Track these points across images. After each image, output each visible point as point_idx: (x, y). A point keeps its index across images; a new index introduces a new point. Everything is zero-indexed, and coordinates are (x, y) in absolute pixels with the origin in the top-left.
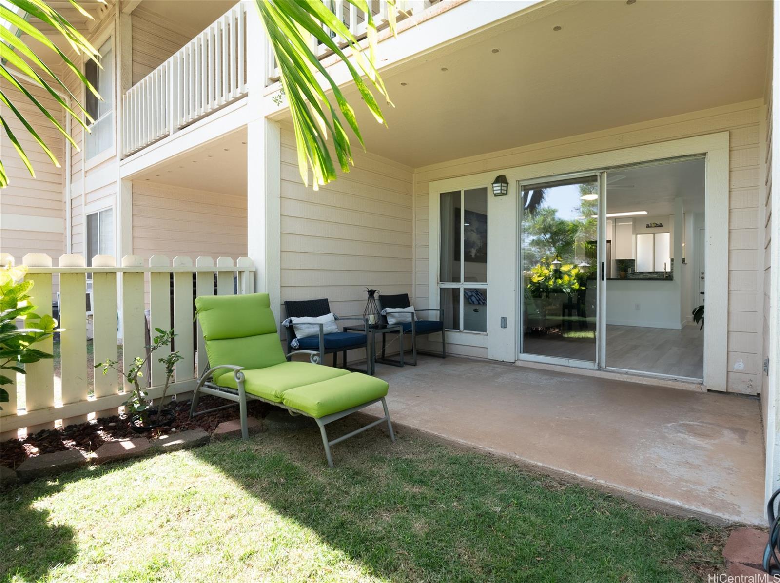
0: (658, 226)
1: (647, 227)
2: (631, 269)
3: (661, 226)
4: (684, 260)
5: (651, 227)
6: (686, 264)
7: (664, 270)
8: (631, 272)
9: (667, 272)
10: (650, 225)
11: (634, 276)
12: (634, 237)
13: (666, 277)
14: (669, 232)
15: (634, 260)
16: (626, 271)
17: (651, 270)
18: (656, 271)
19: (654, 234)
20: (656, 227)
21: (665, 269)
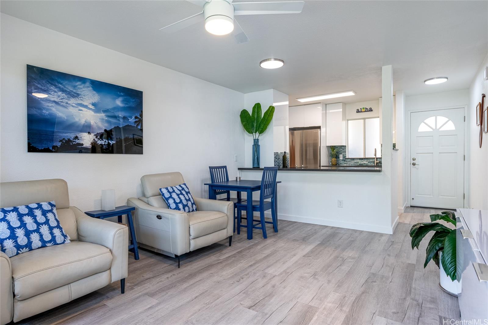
0: (368, 111)
1: (357, 112)
2: (342, 155)
3: (371, 110)
4: (394, 146)
5: (361, 112)
6: (397, 150)
7: (374, 157)
8: (342, 159)
9: (377, 158)
10: (360, 110)
11: (346, 162)
12: (344, 122)
13: (377, 163)
14: (379, 117)
15: (345, 146)
16: (337, 157)
17: (362, 156)
18: (366, 157)
19: (364, 119)
20: (366, 111)
21: (376, 155)
